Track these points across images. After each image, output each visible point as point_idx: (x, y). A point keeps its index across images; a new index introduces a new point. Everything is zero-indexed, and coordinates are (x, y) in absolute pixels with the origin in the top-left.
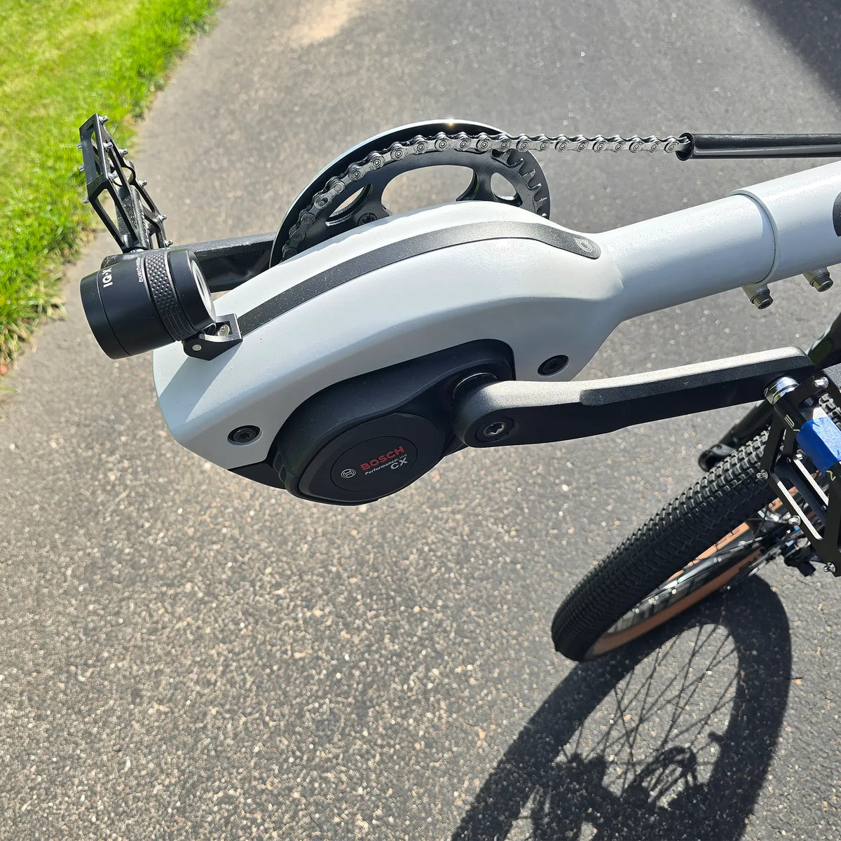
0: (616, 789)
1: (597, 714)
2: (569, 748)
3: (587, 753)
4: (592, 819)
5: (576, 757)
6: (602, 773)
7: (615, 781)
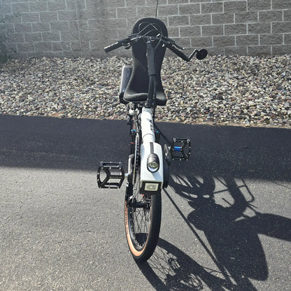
0: (174, 274)
1: (156, 273)
2: (163, 280)
3: (165, 277)
4: (179, 281)
5: (165, 280)
6: (170, 276)
7: (173, 274)
